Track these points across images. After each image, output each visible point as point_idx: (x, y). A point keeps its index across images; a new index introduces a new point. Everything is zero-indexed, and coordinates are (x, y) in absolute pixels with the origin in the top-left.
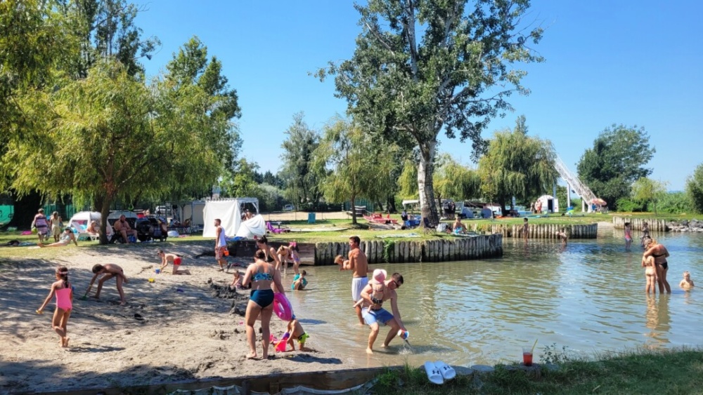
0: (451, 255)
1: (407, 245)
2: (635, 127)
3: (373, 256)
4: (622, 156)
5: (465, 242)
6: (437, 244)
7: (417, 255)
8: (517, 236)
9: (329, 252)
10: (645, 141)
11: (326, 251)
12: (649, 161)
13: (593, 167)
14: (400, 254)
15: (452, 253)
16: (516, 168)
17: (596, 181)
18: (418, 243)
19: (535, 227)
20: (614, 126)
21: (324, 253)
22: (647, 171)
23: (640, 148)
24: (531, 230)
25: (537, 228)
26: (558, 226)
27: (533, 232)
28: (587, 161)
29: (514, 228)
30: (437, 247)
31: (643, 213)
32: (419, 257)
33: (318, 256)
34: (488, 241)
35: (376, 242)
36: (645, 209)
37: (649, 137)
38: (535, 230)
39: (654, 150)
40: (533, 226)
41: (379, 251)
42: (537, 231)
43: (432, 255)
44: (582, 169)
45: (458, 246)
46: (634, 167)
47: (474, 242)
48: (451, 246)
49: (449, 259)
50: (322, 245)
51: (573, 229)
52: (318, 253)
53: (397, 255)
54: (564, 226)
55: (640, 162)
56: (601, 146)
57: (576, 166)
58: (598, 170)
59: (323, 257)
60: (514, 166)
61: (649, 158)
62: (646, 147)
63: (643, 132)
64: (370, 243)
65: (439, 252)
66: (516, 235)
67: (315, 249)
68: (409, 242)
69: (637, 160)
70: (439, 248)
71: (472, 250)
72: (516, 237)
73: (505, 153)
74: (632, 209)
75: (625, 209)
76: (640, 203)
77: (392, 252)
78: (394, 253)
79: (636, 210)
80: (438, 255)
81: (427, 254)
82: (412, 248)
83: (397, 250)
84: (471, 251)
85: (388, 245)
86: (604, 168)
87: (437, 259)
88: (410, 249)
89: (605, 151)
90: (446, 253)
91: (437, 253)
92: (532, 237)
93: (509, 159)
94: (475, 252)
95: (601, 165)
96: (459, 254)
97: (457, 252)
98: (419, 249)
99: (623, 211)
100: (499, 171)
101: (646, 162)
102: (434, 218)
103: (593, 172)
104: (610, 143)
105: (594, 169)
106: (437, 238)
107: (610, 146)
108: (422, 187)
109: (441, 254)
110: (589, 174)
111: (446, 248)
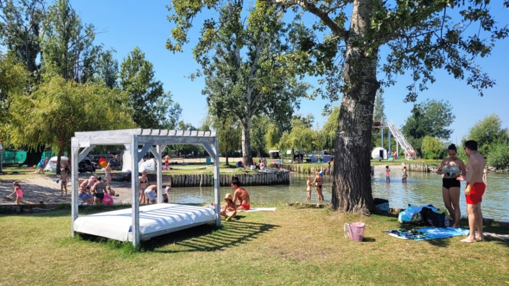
1: (224, 177)
2: (442, 100)
3: (205, 183)
4: (433, 121)
5: (259, 175)
6: (241, 176)
9: (180, 180)
10: (449, 110)
11: (178, 179)
13: (411, 128)
15: (251, 181)
17: (412, 138)
18: (230, 176)
20: (428, 100)
21: (177, 180)
22: (449, 131)
23: (446, 116)
28: (408, 124)
30: (241, 178)
33: (174, 182)
34: (276, 175)
35: (207, 175)
37: (452, 108)
39: (454, 117)
41: (208, 180)
44: (404, 129)
45: (254, 177)
46: (440, 129)
47: (266, 175)
48: (250, 178)
50: (176, 176)
52: (173, 180)
55: (444, 125)
56: (417, 114)
58: (414, 130)
59: (176, 183)
61: (451, 122)
62: (449, 114)
63: (449, 104)
64: (203, 175)
67: (172, 178)
68: (226, 175)
70: (243, 179)
71: (264, 180)
82: (227, 178)
84: (263, 181)
86: (419, 129)
89: (420, 118)
90: (247, 181)
94: (267, 182)
95: (417, 126)
96: (256, 182)
97: (254, 181)
99: (427, 158)
100: (334, 131)
101: (449, 125)
102: (250, 162)
103: (410, 132)
104: (425, 112)
105: (411, 130)
106: (243, 173)
107: (424, 114)
108: (243, 143)
109: (244, 182)
110: (408, 133)
111: (247, 178)
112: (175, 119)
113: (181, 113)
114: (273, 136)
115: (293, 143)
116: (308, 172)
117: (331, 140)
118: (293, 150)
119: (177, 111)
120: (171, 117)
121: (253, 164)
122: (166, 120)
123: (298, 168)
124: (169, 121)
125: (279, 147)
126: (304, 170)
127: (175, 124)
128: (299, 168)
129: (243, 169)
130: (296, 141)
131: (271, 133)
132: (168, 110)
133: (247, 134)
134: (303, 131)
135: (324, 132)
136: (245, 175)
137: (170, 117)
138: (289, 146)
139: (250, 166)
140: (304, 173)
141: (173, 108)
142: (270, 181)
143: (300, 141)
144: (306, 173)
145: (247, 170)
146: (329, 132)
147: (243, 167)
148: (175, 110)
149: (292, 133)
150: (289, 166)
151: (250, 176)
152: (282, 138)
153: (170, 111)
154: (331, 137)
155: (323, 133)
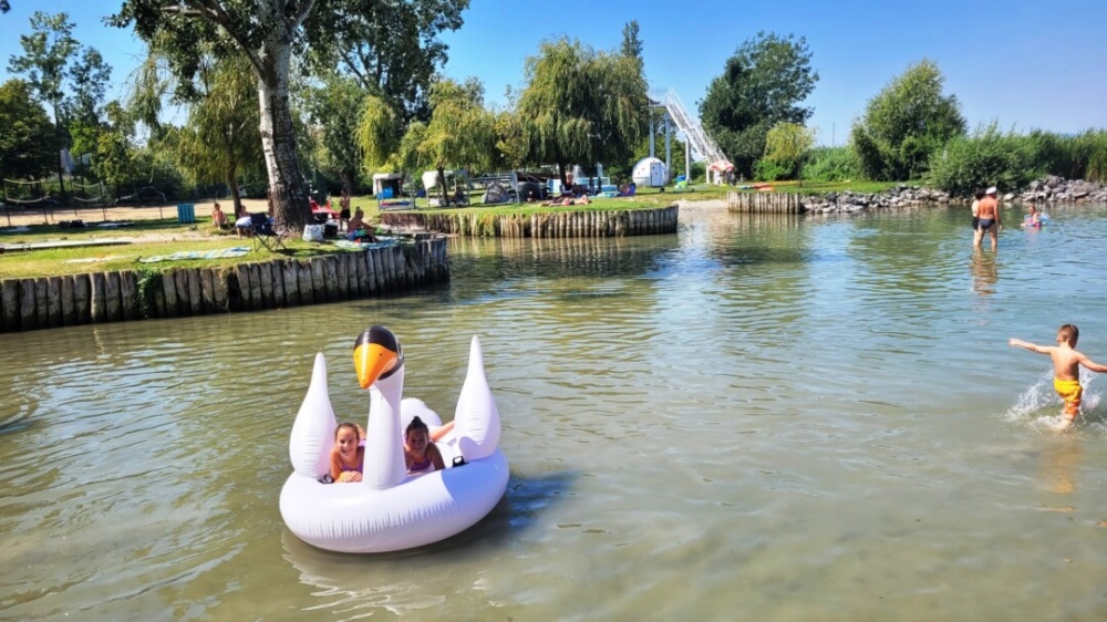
0: (303, 291)
1: (192, 277)
2: (791, 36)
4: (770, 89)
5: (337, 263)
6: (266, 269)
7: (219, 298)
8: (539, 234)
10: (804, 60)
12: (808, 95)
13: (722, 108)
14: (178, 295)
15: (306, 287)
16: (577, 111)
17: (725, 131)
18: (218, 271)
19: (568, 218)
20: (760, 35)
22: (804, 111)
23: (796, 75)
24: (561, 223)
25: (571, 219)
26: (606, 213)
27: (565, 226)
28: (713, 97)
29: (533, 220)
30: (266, 278)
31: (791, 182)
32: (224, 301)
34: (401, 257)
35: (115, 275)
36: (793, 176)
37: (811, 54)
38: (568, 222)
39: (816, 77)
40: (565, 216)
41: (126, 294)
42: (571, 225)
43: (257, 293)
44: (706, 108)
45: (318, 270)
46: (784, 107)
47: (362, 260)
48: (301, 274)
49: (299, 300)
51: (631, 218)
53: (171, 299)
54: (616, 212)
55: (794, 96)
56: (735, 71)
57: (698, 106)
58: (729, 111)
60: (572, 108)
61: (808, 91)
62: (805, 71)
63: (803, 46)
64: (100, 276)
65: (274, 287)
66: (536, 232)
68: (198, 272)
69: (792, 94)
70: (274, 280)
71: (358, 279)
72: (537, 237)
73: (557, 80)
74: (775, 175)
75: (765, 177)
76: (786, 166)
77: (159, 294)
78: (164, 296)
79: (780, 178)
80: (272, 293)
81: (245, 293)
82: (206, 283)
83: (169, 289)
84: (354, 280)
85: (144, 280)
86: (739, 108)
87: (268, 304)
88: (201, 286)
89: (741, 80)
90: (291, 289)
91: (268, 290)
92: (564, 236)
93: (564, 94)
94: (368, 283)
95: (735, 102)
96: (326, 287)
97: (319, 284)
98: (222, 283)
99: (762, 180)
100: (548, 115)
101: (804, 96)
102: (298, 213)
103: (721, 116)
104: (753, 66)
105: (724, 111)
106: (272, 258)
107: (750, 70)
108: (267, 144)
109: (279, 292)
110: (715, 119)
111: (290, 276)
112: (94, 95)
113: (108, 79)
114: (379, 130)
115: (439, 151)
116: (492, 233)
117: (543, 139)
118: (441, 170)
119: (94, 71)
120: (80, 91)
121: (312, 222)
122: (64, 99)
123: (462, 222)
124: (73, 101)
125: (400, 164)
126: (481, 227)
127: (95, 110)
128: (467, 221)
129: (272, 240)
130: (448, 144)
131: (374, 123)
132: (66, 69)
133: (278, 108)
134: (466, 115)
135: (523, 118)
136: (281, 263)
137: (75, 90)
138: (428, 159)
139: (302, 230)
140: (481, 234)
141: (83, 65)
142: (382, 280)
143: (460, 146)
144: (488, 235)
145: (288, 243)
146: (533, 117)
147: (271, 233)
148: (88, 69)
149: (434, 123)
150: (435, 218)
151: (300, 266)
152: (408, 136)
153: (73, 73)
154: (543, 132)
155: (519, 120)
